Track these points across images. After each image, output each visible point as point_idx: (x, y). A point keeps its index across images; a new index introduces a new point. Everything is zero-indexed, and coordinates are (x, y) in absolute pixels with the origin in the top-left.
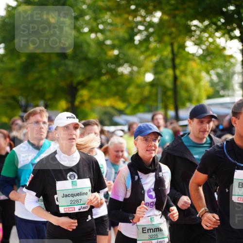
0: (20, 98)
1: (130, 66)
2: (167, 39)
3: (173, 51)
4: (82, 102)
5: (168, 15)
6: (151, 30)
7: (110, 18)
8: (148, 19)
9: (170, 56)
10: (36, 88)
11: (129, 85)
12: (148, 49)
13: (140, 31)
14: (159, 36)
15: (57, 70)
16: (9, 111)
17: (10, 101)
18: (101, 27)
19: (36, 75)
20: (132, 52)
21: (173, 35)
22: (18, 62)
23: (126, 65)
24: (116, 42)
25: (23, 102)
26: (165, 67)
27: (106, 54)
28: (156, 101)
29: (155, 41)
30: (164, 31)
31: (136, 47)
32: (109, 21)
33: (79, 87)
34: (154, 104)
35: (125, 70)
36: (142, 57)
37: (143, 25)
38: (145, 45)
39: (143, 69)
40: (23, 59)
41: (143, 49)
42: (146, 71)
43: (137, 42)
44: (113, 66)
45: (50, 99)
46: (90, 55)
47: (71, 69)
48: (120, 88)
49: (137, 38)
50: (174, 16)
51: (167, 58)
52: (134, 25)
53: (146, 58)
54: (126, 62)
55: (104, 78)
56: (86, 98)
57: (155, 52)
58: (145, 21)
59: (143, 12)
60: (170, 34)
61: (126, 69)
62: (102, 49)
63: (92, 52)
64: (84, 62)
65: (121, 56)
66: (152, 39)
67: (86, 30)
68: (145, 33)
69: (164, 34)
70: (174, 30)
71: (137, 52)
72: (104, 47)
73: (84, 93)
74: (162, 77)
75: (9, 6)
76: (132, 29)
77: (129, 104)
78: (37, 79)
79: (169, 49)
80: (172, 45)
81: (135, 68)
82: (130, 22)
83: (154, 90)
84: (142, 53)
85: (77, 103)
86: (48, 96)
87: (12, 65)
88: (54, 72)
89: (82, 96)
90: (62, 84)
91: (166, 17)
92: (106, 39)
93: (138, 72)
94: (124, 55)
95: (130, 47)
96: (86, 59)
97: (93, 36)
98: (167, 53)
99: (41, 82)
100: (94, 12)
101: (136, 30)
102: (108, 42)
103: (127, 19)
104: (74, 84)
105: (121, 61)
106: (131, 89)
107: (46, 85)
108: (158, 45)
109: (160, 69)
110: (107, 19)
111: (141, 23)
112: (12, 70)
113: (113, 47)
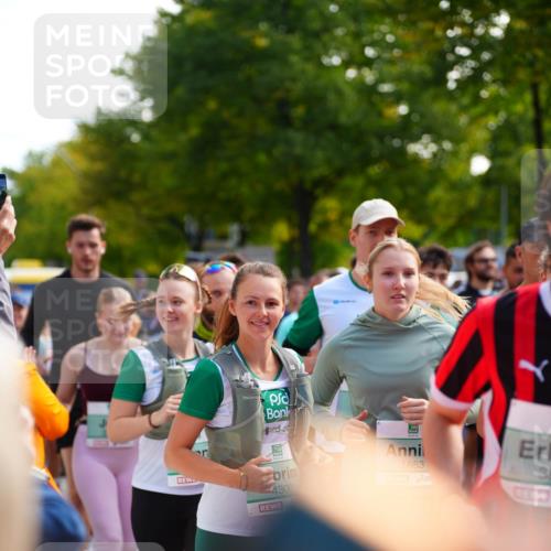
0: (186, 219)
1: (434, 141)
2: (523, 74)
3: (536, 103)
4: (325, 226)
5: (527, 19)
6: (486, 56)
7: (391, 33)
8: (480, 31)
9: (531, 114)
10: (222, 195)
11: (432, 183)
12: (477, 99)
13: (460, 60)
14: (504, 68)
15: (269, 153)
16: (162, 250)
17: (164, 226)
18: (370, 52)
19: (224, 166)
20: (439, 107)
21: (539, 66)
22: (183, 138)
23: (426, 138)
24: (405, 86)
25: (192, 227)
26: (517, 140)
27: (380, 114)
28: (495, 219)
29: (494, 81)
30: (516, 57)
31: (451, 95)
32: (390, 38)
33: (318, 191)
34: (491, 226)
35: (423, 149)
36: (463, 120)
37: (466, 45)
38: (471, 89)
39: (464, 147)
40: (194, 131)
41: (466, 100)
42: (473, 152)
43: (452, 85)
44: (396, 143)
45: (252, 220)
46: (343, 119)
47: (298, 150)
48: (412, 191)
49: (454, 75)
50: (542, 22)
51: (521, 118)
52: (446, 45)
53: (474, 120)
54: (428, 130)
55: (375, 170)
56: (333, 216)
57: (493, 106)
58: (472, 35)
59: (466, 15)
60: (531, 64)
61: (426, 147)
62: (372, 104)
63: (349, 111)
64: (330, 135)
65: (415, 118)
66: (487, 77)
67: (336, 60)
68: (471, 63)
69: (516, 64)
70: (540, 53)
71: (453, 108)
72: (376, 99)
73: (330, 205)
74: (510, 162)
75: (164, 14)
76: (442, 55)
77: (432, 227)
78: (225, 176)
79: (528, 97)
80: (535, 88)
81: (447, 145)
82: (437, 40)
83: (491, 195)
84: (464, 109)
85: (313, 227)
86: (249, 212)
87: (169, 146)
88: (262, 158)
89: (324, 211)
90: (280, 185)
91: (521, 25)
92: (381, 80)
93: (455, 154)
94: (422, 116)
95: (436, 98)
96: (334, 127)
97: (351, 73)
98: (523, 107)
99: (233, 182)
100: (356, 18)
101: (450, 57)
102: (386, 88)
103: (432, 32)
104: (308, 185)
105: (415, 130)
106: (438, 193)
107: (245, 190)
108: (502, 91)
109: (506, 145)
110: (385, 34)
111: (462, 41)
112: (169, 157)
113: (397, 98)
